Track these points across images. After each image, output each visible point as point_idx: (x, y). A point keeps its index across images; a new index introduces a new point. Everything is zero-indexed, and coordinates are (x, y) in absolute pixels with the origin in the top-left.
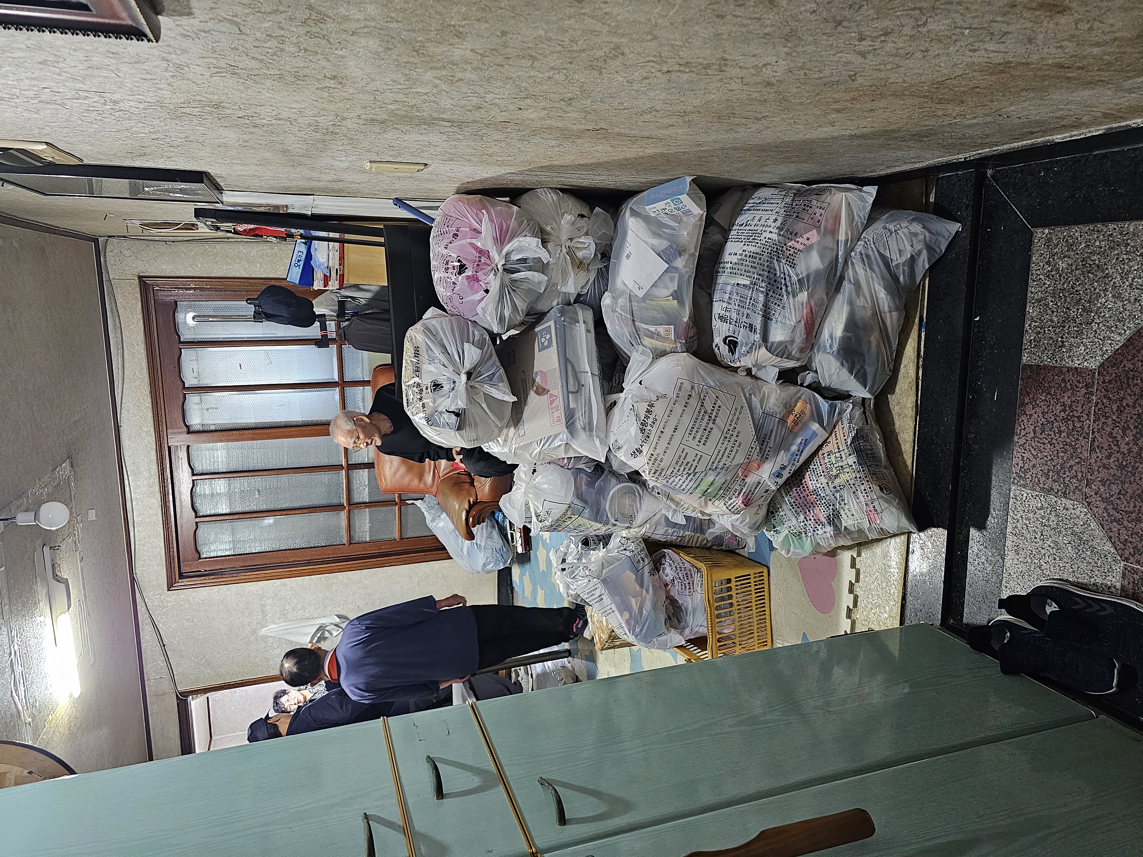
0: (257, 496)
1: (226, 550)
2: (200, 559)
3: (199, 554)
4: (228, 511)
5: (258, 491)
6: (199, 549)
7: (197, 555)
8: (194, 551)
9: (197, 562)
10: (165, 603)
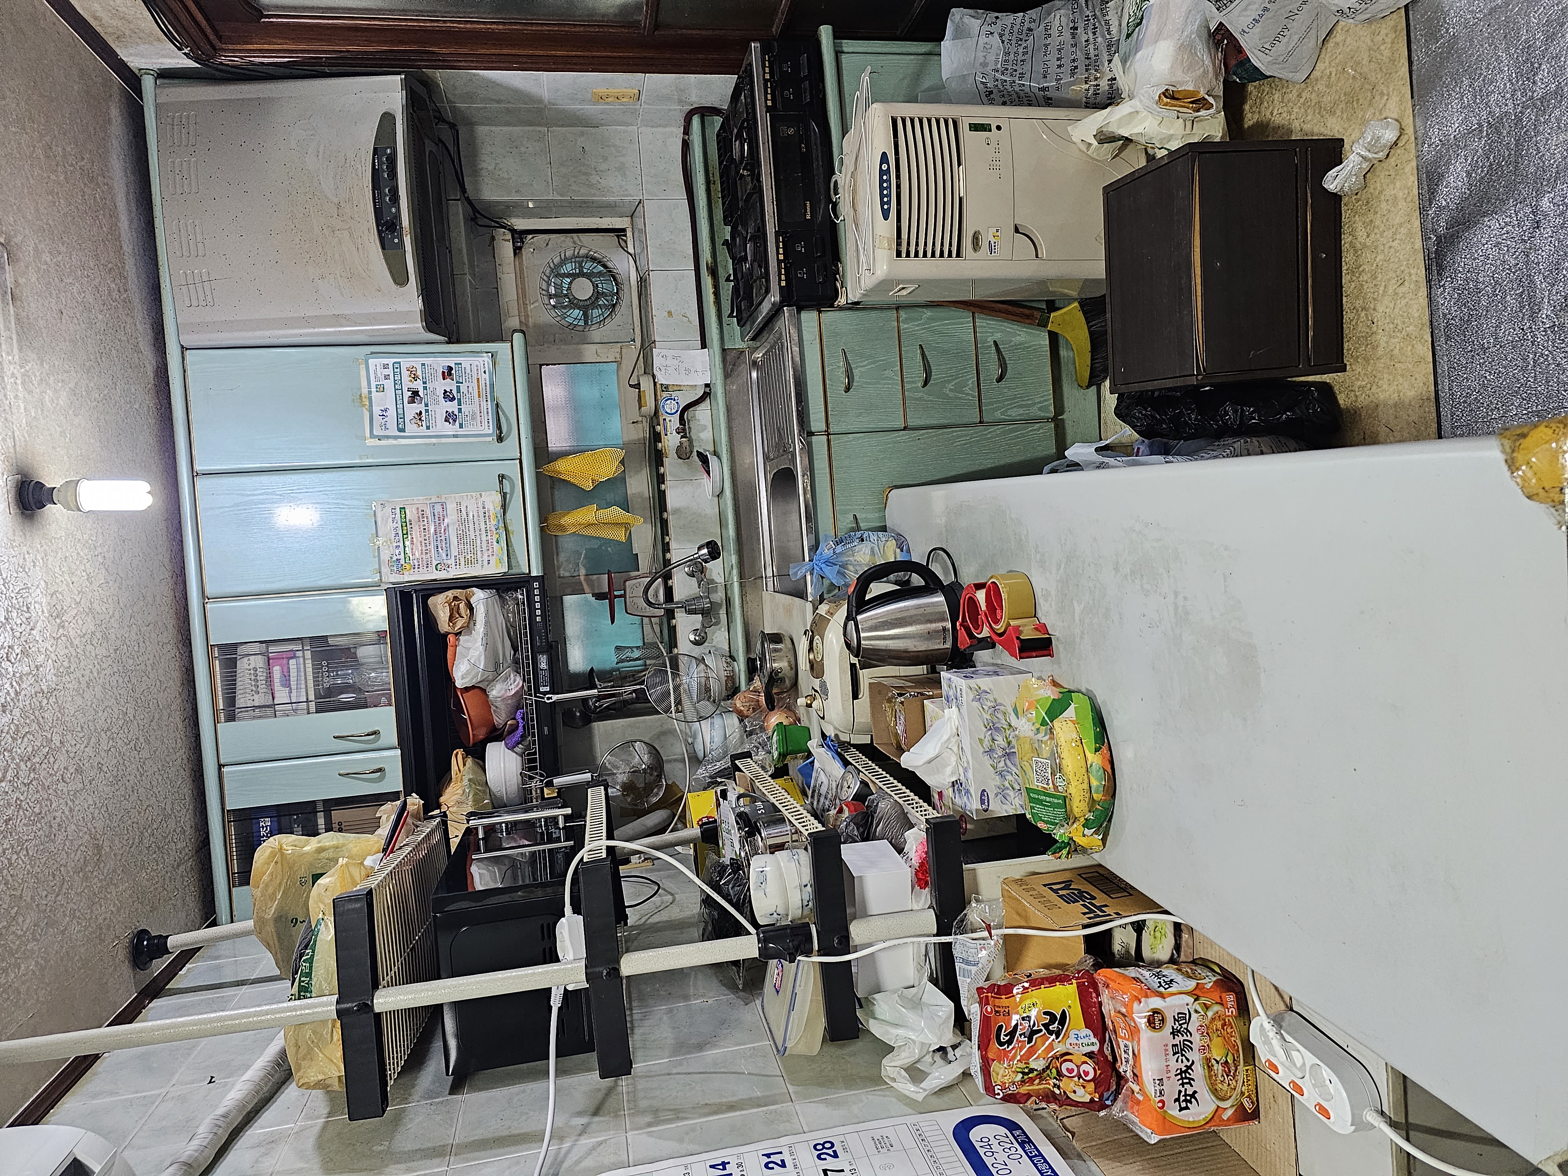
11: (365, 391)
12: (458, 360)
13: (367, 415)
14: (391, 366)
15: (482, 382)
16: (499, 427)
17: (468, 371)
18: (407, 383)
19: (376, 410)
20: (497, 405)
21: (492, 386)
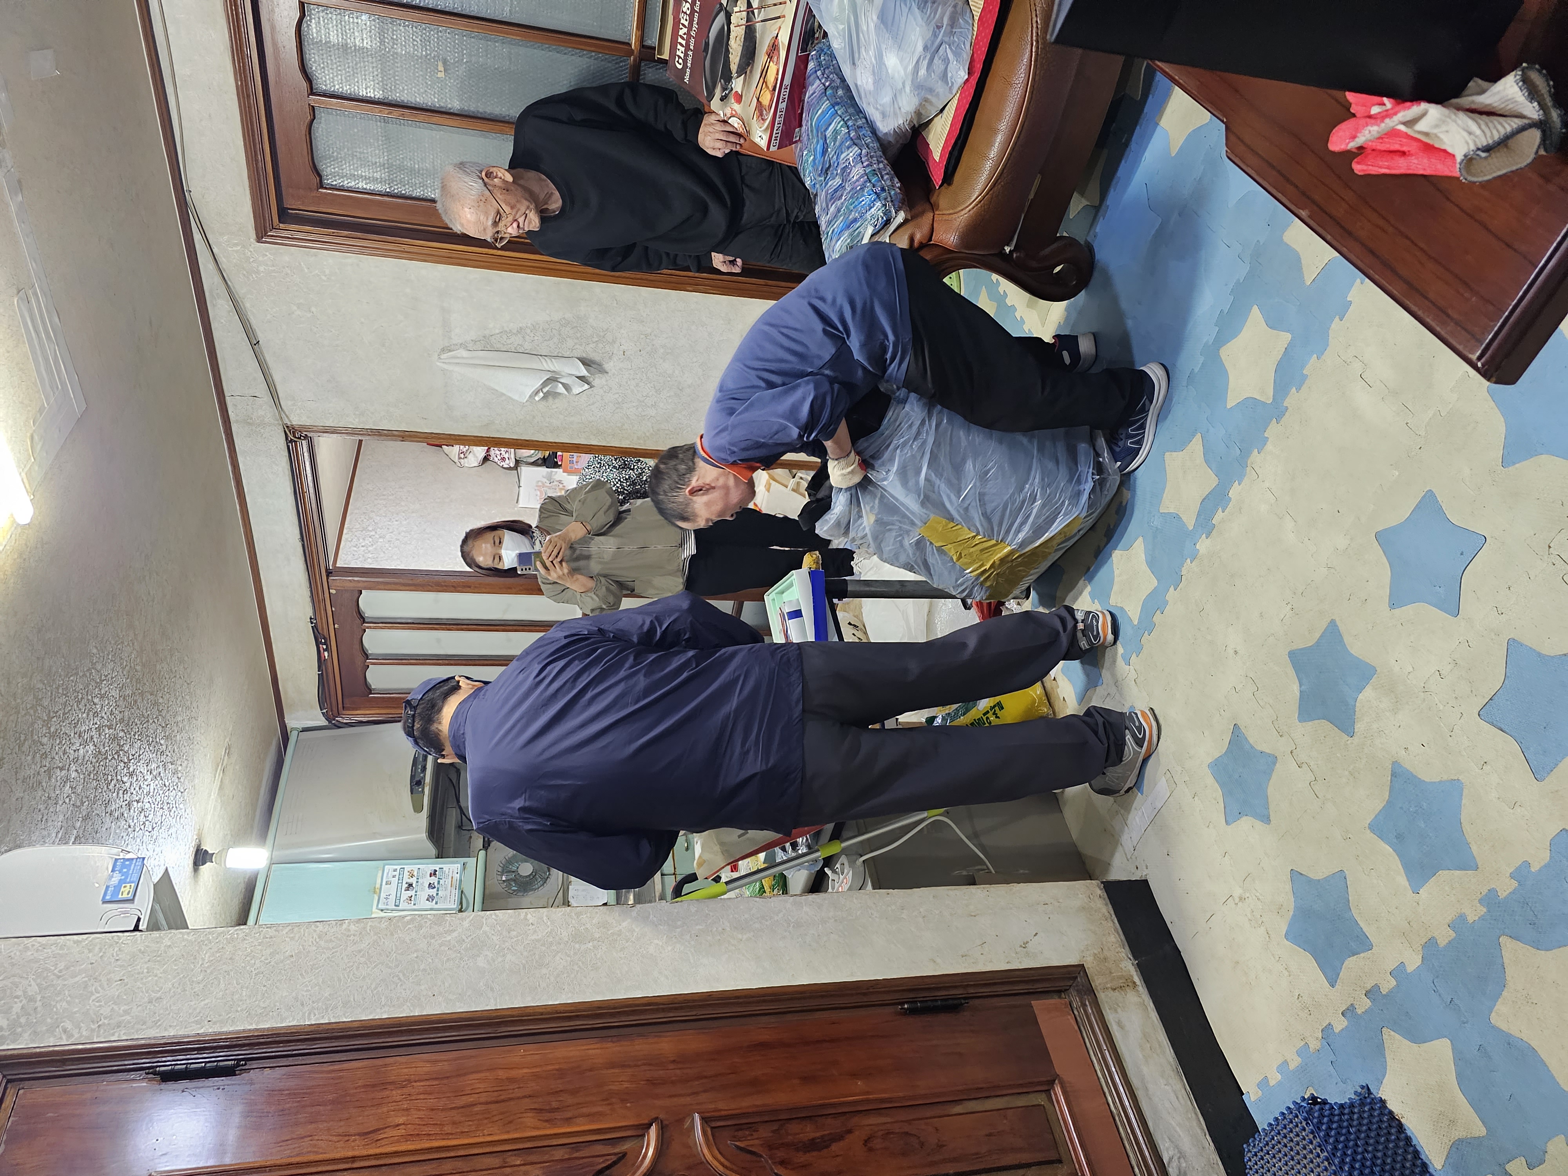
0: (441, 75)
1: (375, 180)
2: (322, 187)
3: (320, 176)
4: (378, 95)
5: (445, 62)
6: (321, 166)
7: (315, 180)
8: (309, 170)
9: (314, 194)
10: (255, 265)
11: (378, 886)
12: (441, 866)
13: (376, 897)
14: (398, 871)
15: (454, 879)
16: (461, 903)
17: (447, 872)
18: (406, 879)
19: (383, 895)
20: (462, 891)
21: (461, 881)
